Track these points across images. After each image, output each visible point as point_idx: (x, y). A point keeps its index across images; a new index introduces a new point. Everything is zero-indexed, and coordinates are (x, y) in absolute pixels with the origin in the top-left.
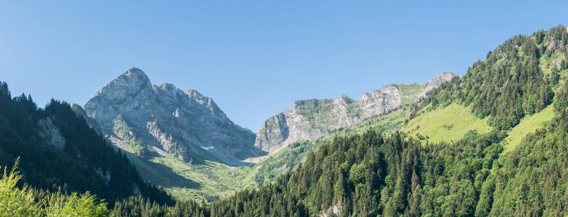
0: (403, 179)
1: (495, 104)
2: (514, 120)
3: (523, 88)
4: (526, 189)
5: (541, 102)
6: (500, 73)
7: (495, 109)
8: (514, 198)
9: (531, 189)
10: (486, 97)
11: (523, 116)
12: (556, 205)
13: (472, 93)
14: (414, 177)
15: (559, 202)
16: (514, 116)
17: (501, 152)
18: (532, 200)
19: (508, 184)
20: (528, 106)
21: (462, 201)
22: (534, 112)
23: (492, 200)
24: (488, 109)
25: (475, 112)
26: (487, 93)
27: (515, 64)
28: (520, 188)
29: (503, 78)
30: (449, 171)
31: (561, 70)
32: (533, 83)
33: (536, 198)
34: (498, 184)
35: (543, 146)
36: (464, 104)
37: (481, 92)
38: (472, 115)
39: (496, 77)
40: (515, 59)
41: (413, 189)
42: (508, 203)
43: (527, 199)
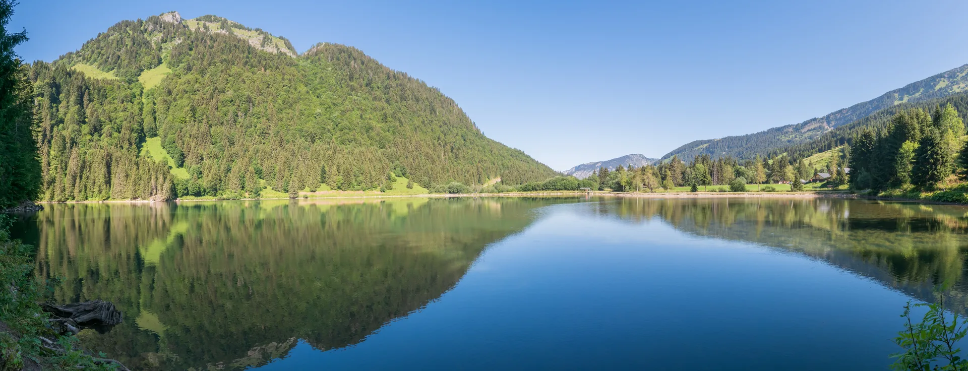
0: (77, 97)
1: (119, 61)
2: (137, 72)
3: (139, 52)
4: (193, 109)
5: (156, 61)
6: (118, 42)
7: (119, 65)
8: (184, 116)
9: (198, 110)
10: (109, 57)
11: (142, 70)
12: (222, 123)
13: (95, 56)
14: (86, 97)
15: (225, 121)
16: (137, 69)
17: (143, 89)
18: (200, 118)
19: (172, 107)
20: (146, 64)
21: (133, 118)
22: (151, 68)
23: (155, 118)
24: (112, 66)
25: (101, 67)
26: (109, 55)
27: (128, 38)
28: (188, 108)
29: (121, 45)
30: (112, 97)
31: (161, 43)
32: (146, 49)
33: (205, 117)
34: (160, 108)
35: (189, 82)
36: (88, 63)
37: (103, 55)
38: (98, 70)
39: (114, 45)
40: (128, 34)
41: (85, 106)
42: (179, 121)
43: (195, 118)
